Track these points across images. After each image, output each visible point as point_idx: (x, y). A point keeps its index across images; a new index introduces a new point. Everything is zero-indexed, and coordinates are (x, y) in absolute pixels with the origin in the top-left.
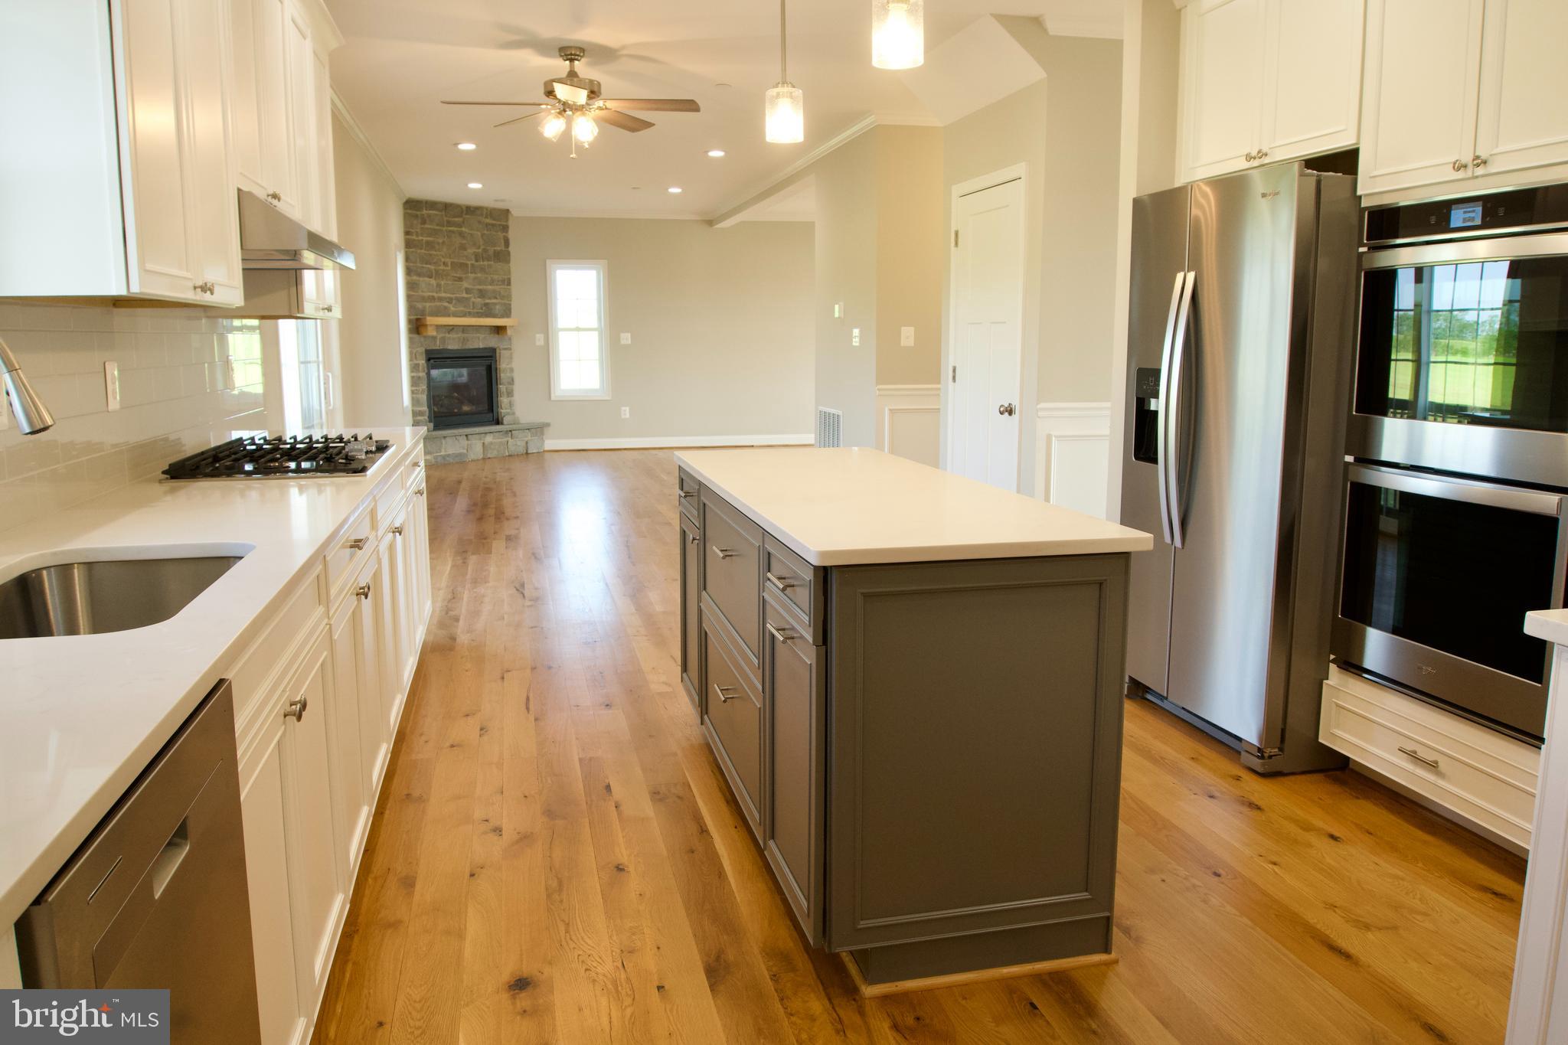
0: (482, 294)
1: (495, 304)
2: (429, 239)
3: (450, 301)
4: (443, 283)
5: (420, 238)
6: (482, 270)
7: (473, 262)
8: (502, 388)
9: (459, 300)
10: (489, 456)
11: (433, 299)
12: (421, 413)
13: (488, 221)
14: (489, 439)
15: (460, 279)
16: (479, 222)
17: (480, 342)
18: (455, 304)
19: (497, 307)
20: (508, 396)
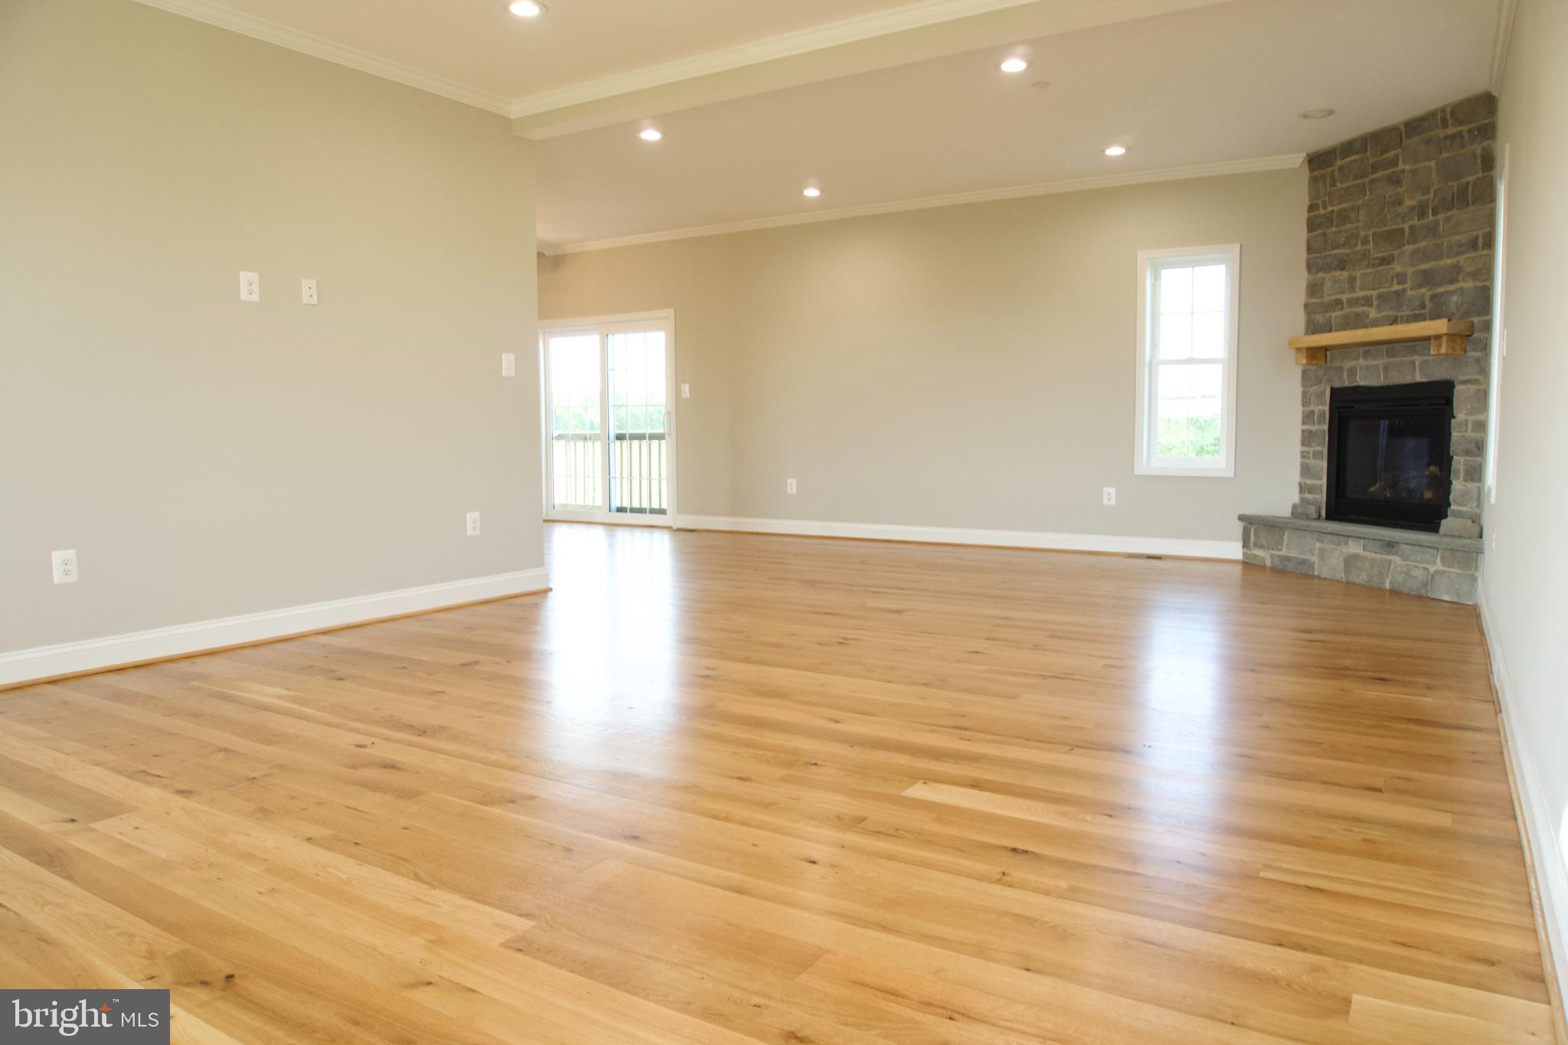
0: (1427, 279)
1: (1452, 292)
2: (1341, 206)
3: (1367, 301)
4: (1358, 274)
5: (1330, 209)
6: (1433, 231)
7: (1415, 222)
8: (1459, 463)
9: (1383, 298)
10: (1352, 578)
11: (1338, 304)
12: (1311, 489)
13: (1451, 131)
14: (1355, 548)
15: (1386, 261)
16: (1428, 142)
17: (1416, 372)
18: (1378, 306)
19: (1455, 298)
20: (1466, 480)
